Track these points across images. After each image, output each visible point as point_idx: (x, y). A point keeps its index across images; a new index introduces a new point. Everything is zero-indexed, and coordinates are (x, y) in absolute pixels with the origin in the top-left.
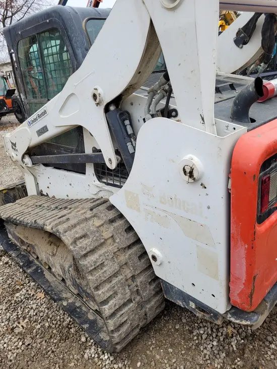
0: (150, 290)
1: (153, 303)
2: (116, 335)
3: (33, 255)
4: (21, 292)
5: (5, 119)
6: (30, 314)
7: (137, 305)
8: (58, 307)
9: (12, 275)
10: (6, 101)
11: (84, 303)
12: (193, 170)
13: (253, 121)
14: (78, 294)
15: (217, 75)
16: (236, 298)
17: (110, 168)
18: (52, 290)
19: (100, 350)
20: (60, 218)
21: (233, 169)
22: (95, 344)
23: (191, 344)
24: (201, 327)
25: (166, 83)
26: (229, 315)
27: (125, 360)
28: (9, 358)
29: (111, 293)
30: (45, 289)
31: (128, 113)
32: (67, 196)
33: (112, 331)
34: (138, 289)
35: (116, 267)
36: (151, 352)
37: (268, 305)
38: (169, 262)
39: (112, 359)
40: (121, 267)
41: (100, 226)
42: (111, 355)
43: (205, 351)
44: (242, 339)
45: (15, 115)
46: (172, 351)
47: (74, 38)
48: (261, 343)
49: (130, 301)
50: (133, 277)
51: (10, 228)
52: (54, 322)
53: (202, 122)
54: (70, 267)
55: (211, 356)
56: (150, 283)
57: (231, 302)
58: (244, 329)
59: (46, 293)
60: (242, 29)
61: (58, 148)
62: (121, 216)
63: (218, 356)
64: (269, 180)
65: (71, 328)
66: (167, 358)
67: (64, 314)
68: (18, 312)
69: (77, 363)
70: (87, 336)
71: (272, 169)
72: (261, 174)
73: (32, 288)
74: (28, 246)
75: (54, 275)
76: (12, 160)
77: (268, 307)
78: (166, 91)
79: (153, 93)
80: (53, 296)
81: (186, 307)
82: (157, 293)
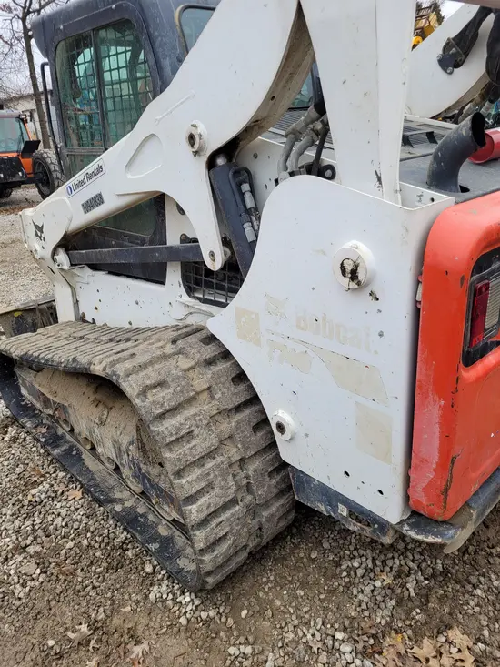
0: (269, 486)
1: (273, 509)
2: (207, 558)
3: (64, 426)
4: (41, 487)
5: (17, 194)
6: (54, 523)
7: (245, 511)
8: (106, 514)
9: (25, 459)
10: (22, 160)
11: (152, 508)
12: (357, 266)
13: (464, 190)
14: (143, 493)
15: (406, 121)
16: (419, 495)
17: (212, 269)
18: (98, 486)
19: (176, 587)
20: (119, 352)
21: (427, 268)
22: (168, 578)
23: (337, 584)
24: (355, 557)
25: (317, 120)
26: (406, 527)
27: (220, 605)
28: (16, 594)
29: (203, 484)
30: (83, 482)
31: (248, 172)
32: (130, 323)
33: (201, 550)
34: (249, 483)
35: (213, 441)
36: (267, 593)
37: (474, 514)
38: (307, 435)
39: (197, 602)
40: (221, 442)
41: (189, 369)
42: (196, 597)
43: (360, 596)
44: (425, 579)
45: (38, 187)
46: (302, 594)
47: (160, 39)
48: (459, 587)
49: (234, 502)
50: (242, 461)
51: (25, 377)
52: (97, 538)
53: (378, 184)
54: (131, 443)
55: (371, 605)
56: (270, 474)
57: (411, 502)
58: (429, 563)
59: (86, 491)
60: (454, 39)
61: (118, 236)
62: (226, 355)
63: (382, 605)
64: (487, 289)
65: (128, 550)
66: (293, 604)
67: (116, 526)
68: (34, 521)
69: (135, 607)
70: (156, 563)
71: (494, 271)
72: (474, 278)
73: (60, 482)
74: (56, 409)
75: (100, 460)
76: (34, 257)
77: (474, 517)
78: (317, 133)
79: (295, 136)
80: (97, 495)
81: (332, 514)
82: (281, 493)
